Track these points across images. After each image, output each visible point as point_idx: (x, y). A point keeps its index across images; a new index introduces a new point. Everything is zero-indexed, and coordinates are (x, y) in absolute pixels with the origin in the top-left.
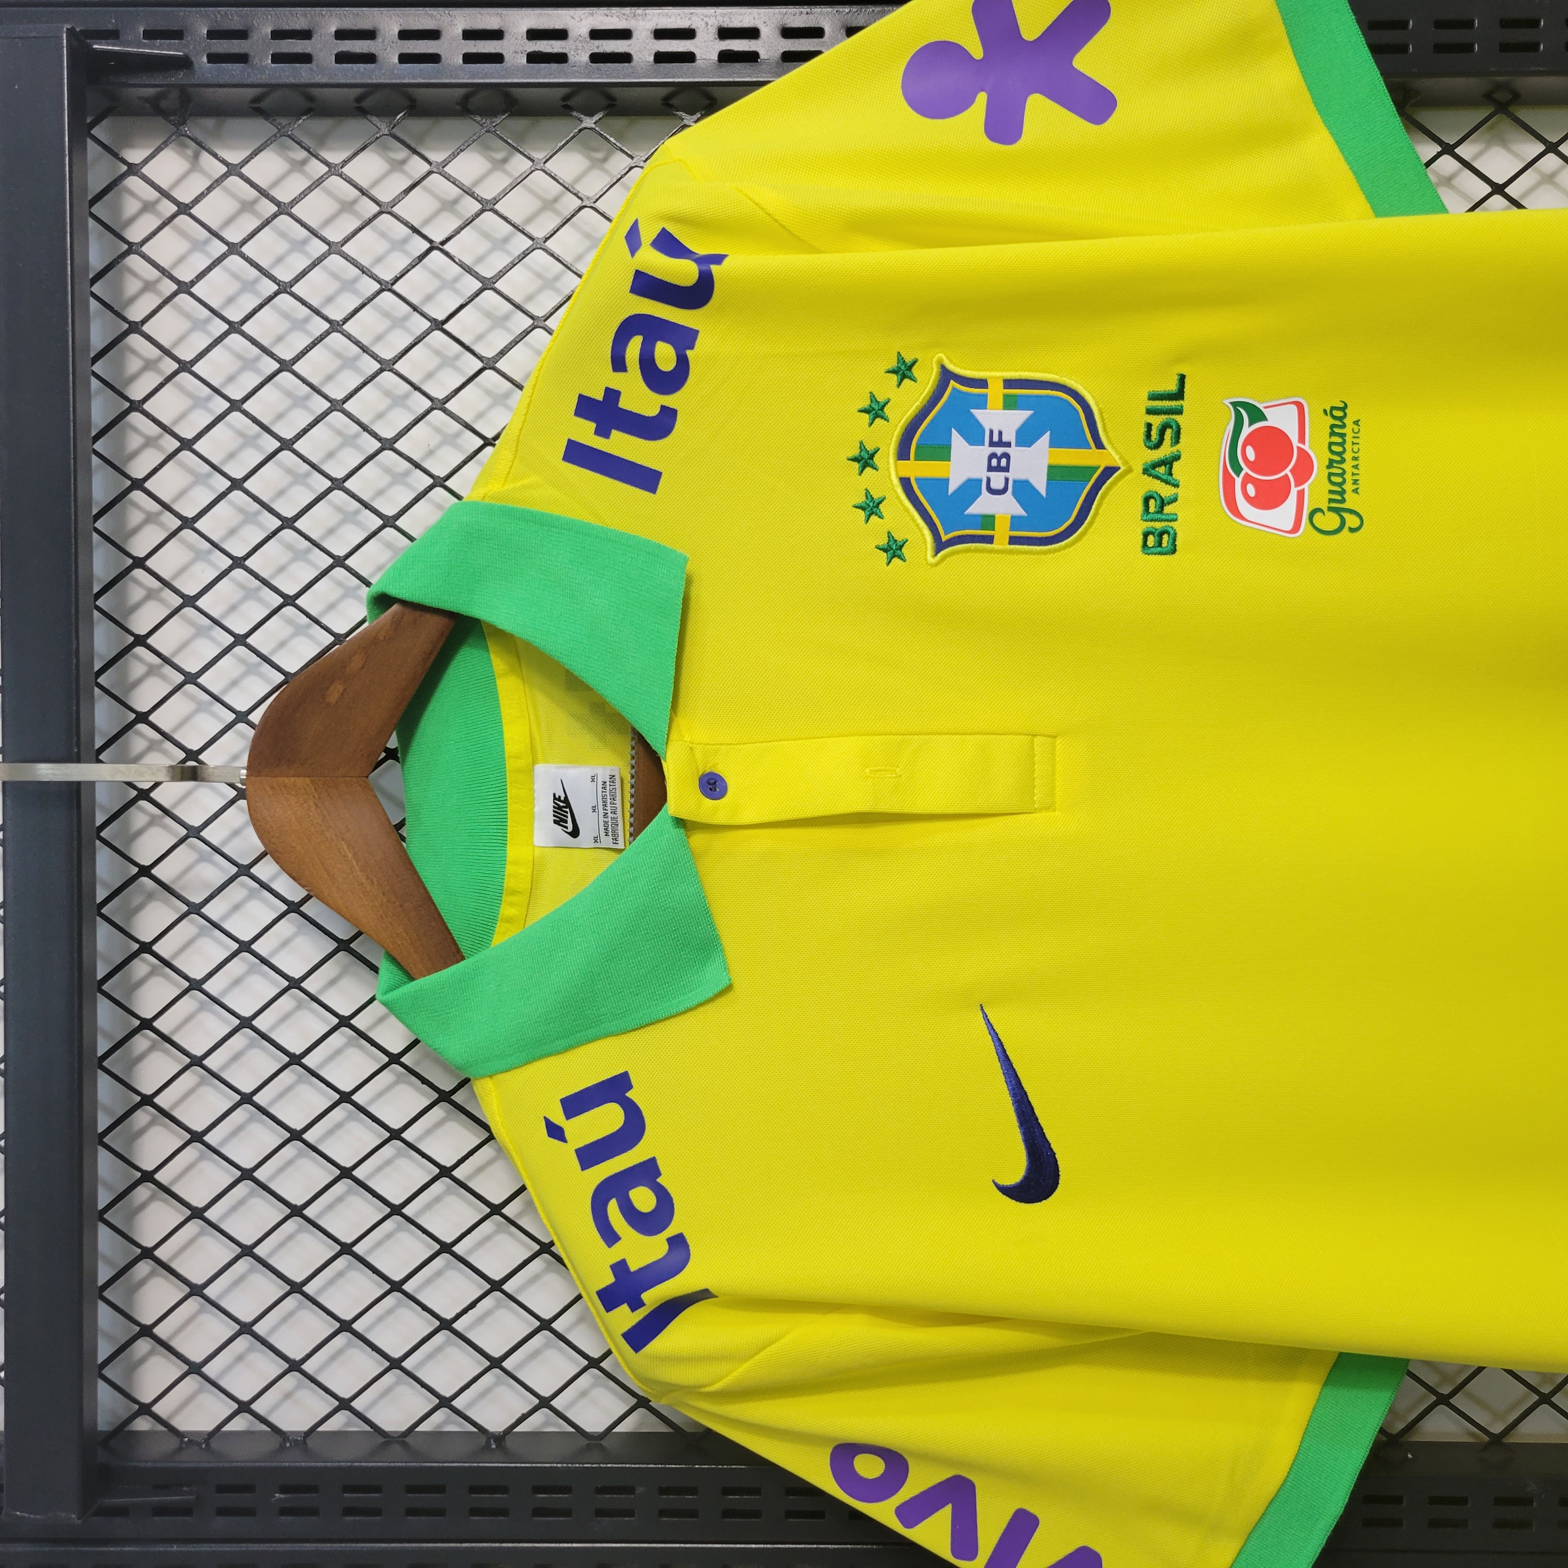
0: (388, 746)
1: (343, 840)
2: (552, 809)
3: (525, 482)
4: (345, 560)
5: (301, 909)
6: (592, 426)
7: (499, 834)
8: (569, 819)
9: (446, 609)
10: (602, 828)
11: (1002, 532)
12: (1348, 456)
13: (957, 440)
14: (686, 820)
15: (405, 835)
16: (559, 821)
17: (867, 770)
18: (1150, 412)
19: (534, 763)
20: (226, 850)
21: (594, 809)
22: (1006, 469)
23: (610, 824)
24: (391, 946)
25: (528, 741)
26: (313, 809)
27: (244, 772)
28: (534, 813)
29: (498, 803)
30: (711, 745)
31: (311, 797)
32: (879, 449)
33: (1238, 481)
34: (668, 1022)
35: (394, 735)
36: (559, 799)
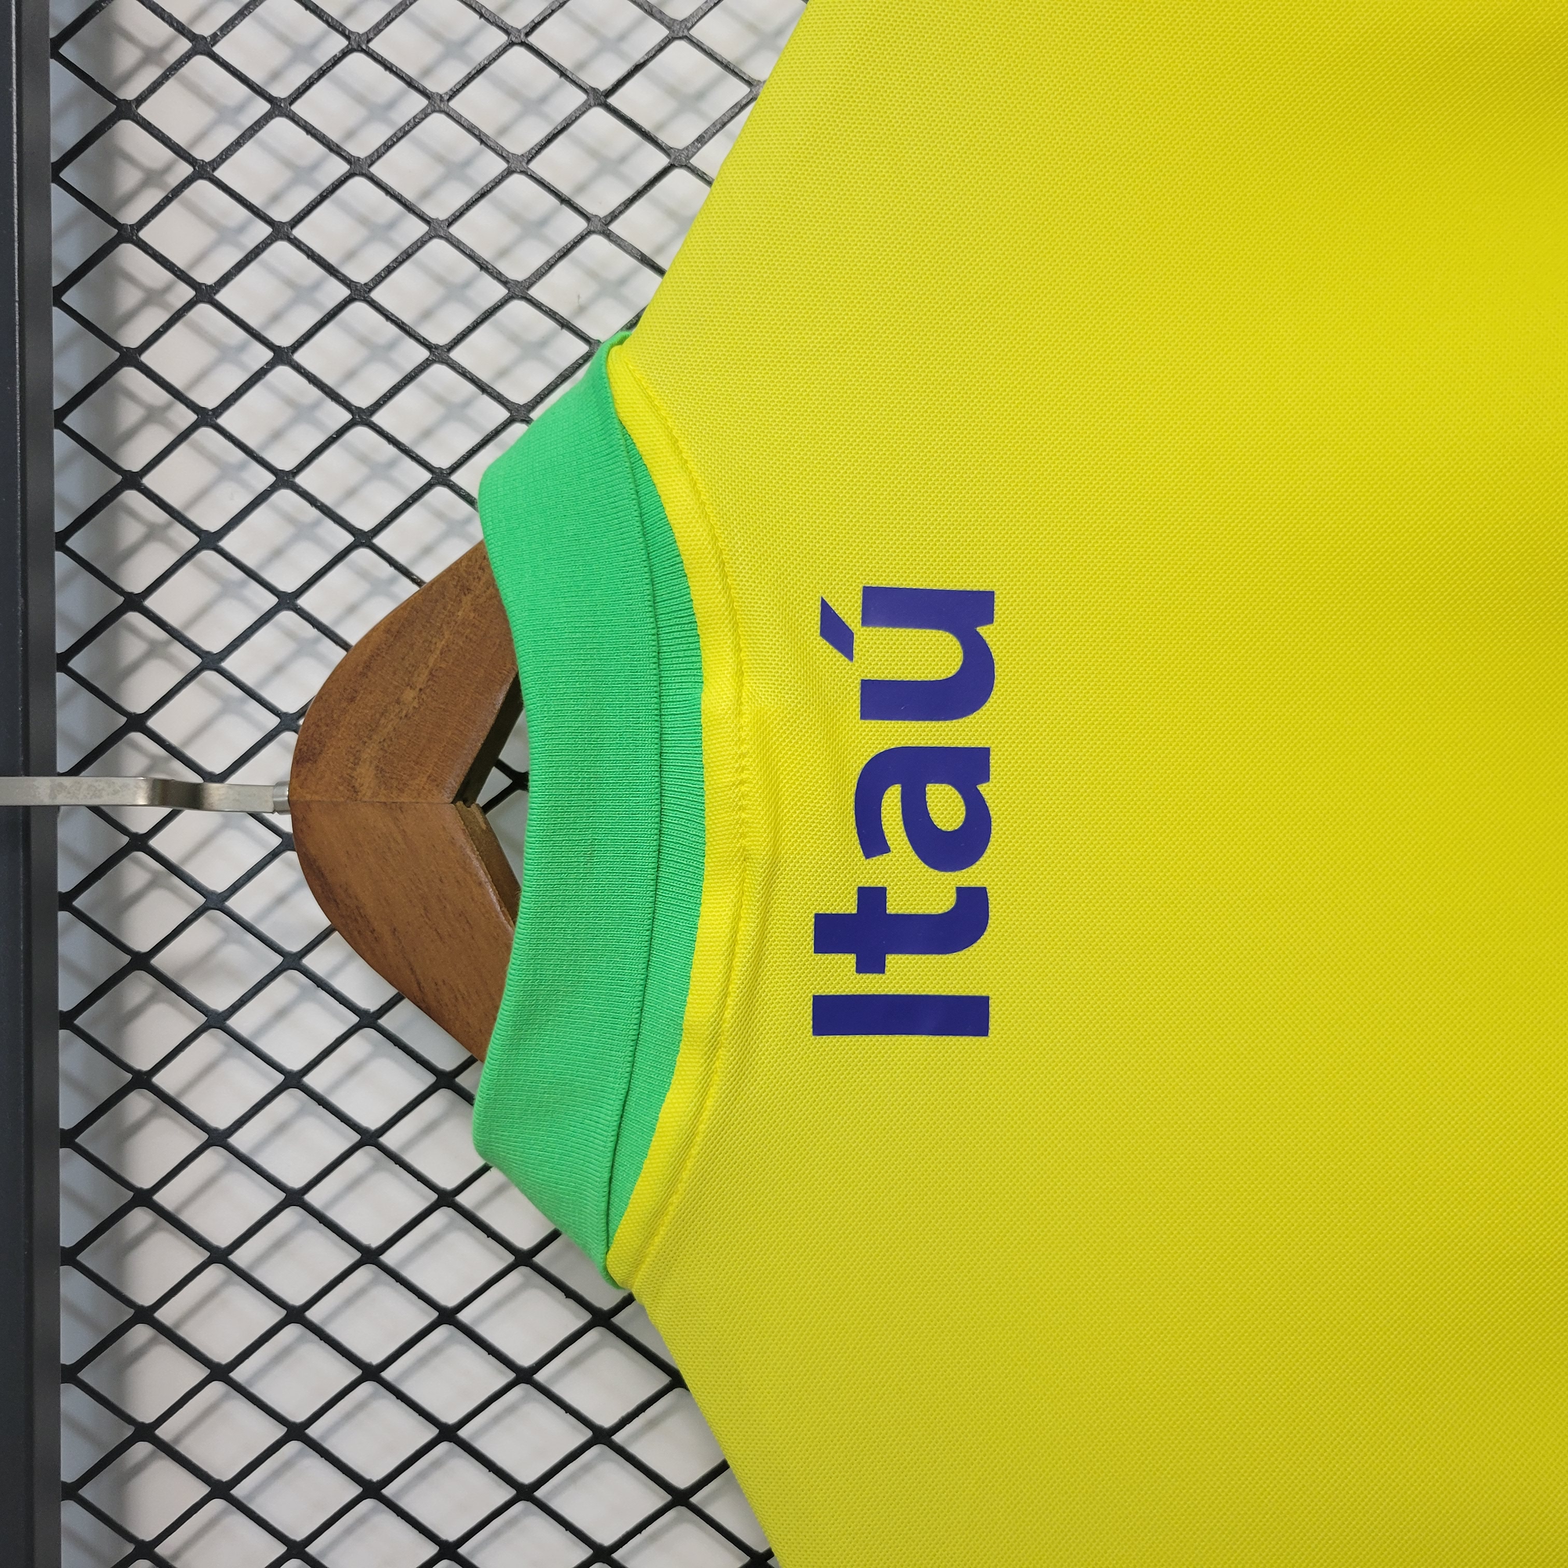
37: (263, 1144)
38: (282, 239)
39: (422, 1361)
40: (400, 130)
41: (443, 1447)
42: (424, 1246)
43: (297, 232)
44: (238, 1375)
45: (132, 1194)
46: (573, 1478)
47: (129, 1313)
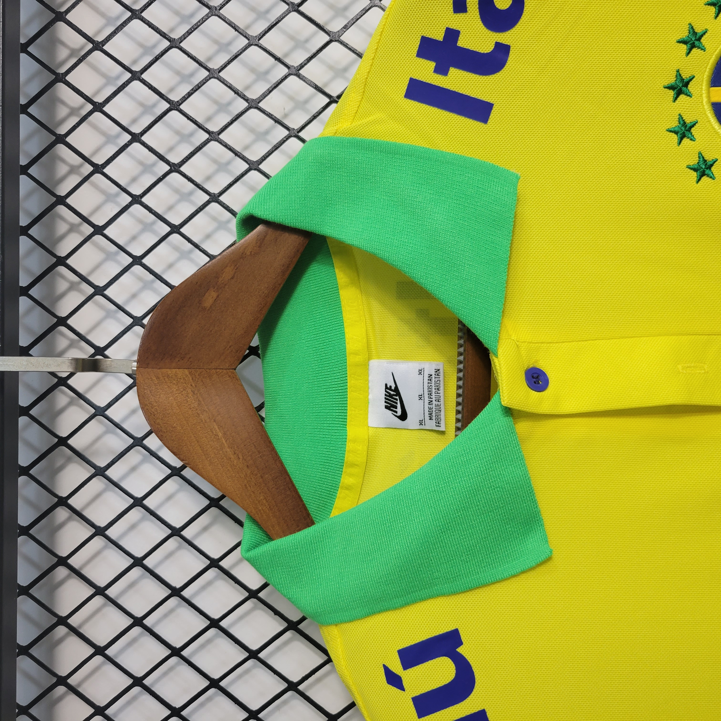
0: (252, 345)
1: (215, 421)
2: (384, 396)
3: (371, 118)
4: (219, 196)
5: (182, 473)
6: (432, 65)
7: (340, 417)
8: (399, 406)
9: (303, 228)
10: (427, 413)
14: (514, 409)
15: (264, 416)
16: (390, 407)
17: (680, 367)
19: (369, 359)
20: (125, 426)
21: (421, 397)
23: (434, 410)
24: (253, 511)
25: (365, 340)
26: (190, 395)
27: (135, 364)
28: (368, 400)
29: (340, 391)
30: (533, 343)
31: (189, 386)
32: (694, 77)
34: (493, 587)
35: (256, 336)
36: (390, 388)
37: (123, 535)
38: (136, 80)
39: (202, 646)
40: (195, 24)
41: (212, 691)
42: (203, 588)
43: (144, 76)
44: (109, 652)
45: (57, 559)
46: (278, 708)
47: (55, 620)
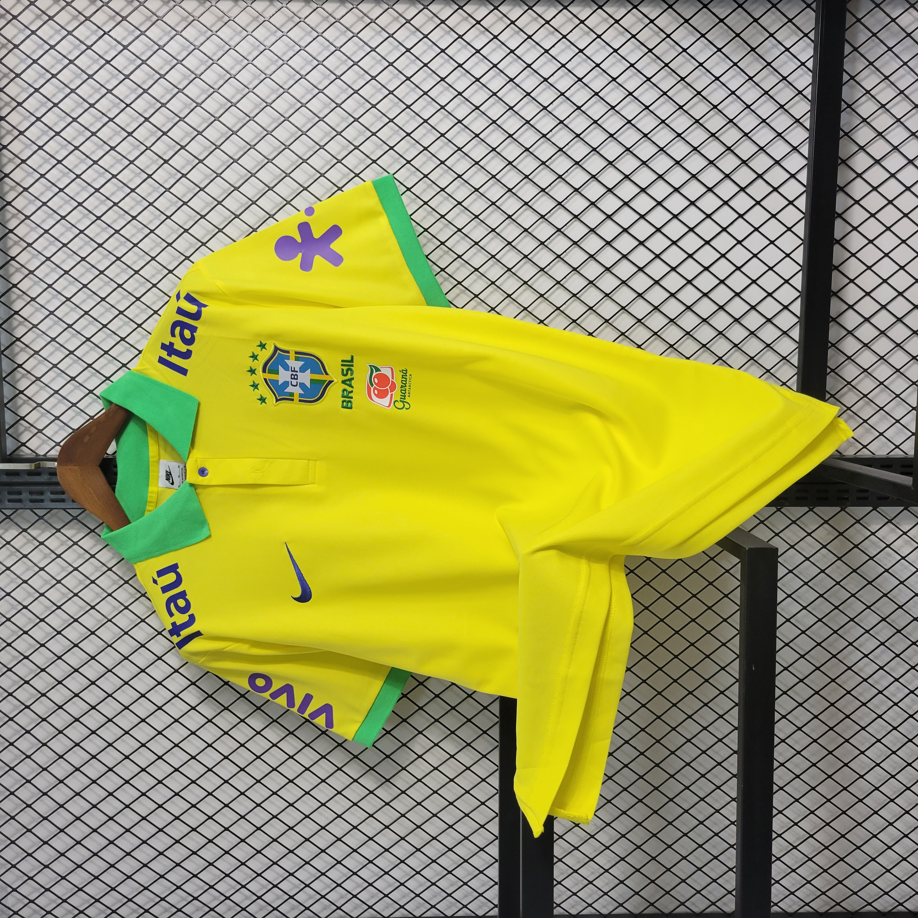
1: (90, 487)
2: (165, 475)
6: (166, 353)
8: (171, 479)
11: (296, 398)
12: (407, 385)
13: (281, 368)
16: (168, 479)
18: (342, 365)
19: (160, 459)
21: (179, 476)
22: (297, 379)
25: (158, 452)
28: (159, 476)
31: (79, 473)
32: (256, 369)
33: (372, 389)
36: (168, 472)
